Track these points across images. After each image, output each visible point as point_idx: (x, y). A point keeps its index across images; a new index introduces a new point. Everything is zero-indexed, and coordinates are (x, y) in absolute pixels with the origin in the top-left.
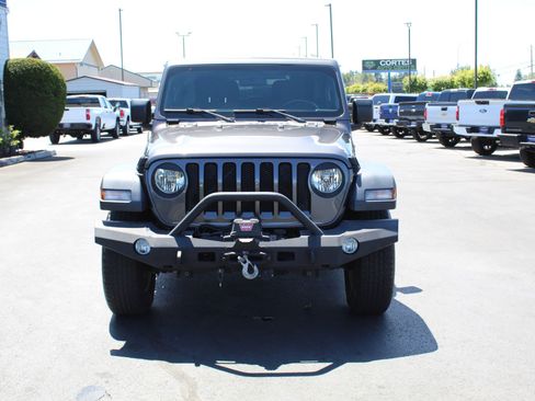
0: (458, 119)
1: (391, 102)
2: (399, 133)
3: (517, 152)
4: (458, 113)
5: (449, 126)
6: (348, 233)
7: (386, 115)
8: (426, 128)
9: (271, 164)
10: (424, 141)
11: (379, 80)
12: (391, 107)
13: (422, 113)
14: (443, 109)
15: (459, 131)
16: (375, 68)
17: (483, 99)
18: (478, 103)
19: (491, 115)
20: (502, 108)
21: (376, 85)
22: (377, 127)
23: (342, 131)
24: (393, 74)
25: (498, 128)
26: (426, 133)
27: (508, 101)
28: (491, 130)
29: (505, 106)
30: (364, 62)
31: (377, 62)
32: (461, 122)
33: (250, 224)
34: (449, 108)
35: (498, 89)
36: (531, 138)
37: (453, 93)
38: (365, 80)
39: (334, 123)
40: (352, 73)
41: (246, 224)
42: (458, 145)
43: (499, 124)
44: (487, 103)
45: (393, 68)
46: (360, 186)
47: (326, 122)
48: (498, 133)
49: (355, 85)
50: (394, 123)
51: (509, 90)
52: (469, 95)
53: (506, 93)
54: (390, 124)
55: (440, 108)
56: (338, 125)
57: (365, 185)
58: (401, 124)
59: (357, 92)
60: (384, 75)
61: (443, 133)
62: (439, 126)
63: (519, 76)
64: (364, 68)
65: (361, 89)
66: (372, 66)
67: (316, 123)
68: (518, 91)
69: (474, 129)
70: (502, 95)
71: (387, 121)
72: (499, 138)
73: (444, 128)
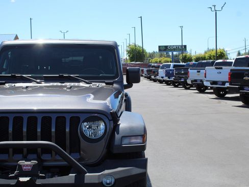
0: (205, 77)
1: (171, 68)
2: (175, 84)
3: (238, 95)
4: (205, 74)
5: (201, 81)
6: (107, 172)
7: (168, 74)
8: (189, 82)
9: (50, 118)
10: (188, 89)
11: (168, 56)
12: (171, 70)
13: (187, 73)
14: (198, 72)
15: (206, 84)
16: (165, 50)
17: (219, 66)
18: (216, 68)
19: (224, 75)
20: (229, 71)
21: (166, 59)
22: (164, 81)
23: (116, 89)
24: (175, 53)
25: (227, 82)
26: (189, 85)
27: (233, 67)
28: (224, 83)
29: (231, 70)
30: (159, 47)
31: (166, 47)
32: (207, 79)
33: (30, 166)
34: (201, 71)
35: (228, 61)
36: (246, 88)
37: (204, 63)
38: (161, 56)
39: (112, 84)
40: (154, 52)
41: (27, 166)
42: (207, 91)
43: (228, 80)
44: (222, 68)
45: (174, 50)
46: (118, 133)
47: (107, 84)
48: (227, 85)
49: (156, 59)
50: (172, 79)
51: (233, 61)
52: (212, 64)
53: (232, 62)
54: (171, 79)
55: (196, 71)
56: (115, 85)
57: (121, 133)
58: (176, 80)
59: (156, 62)
60: (170, 53)
61: (198, 84)
62: (196, 81)
63: (239, 54)
64: (160, 50)
65: (158, 61)
66: (164, 49)
67: (97, 84)
68: (238, 62)
69: (214, 83)
70: (230, 64)
71: (169, 78)
72: (228, 88)
73: (199, 82)
